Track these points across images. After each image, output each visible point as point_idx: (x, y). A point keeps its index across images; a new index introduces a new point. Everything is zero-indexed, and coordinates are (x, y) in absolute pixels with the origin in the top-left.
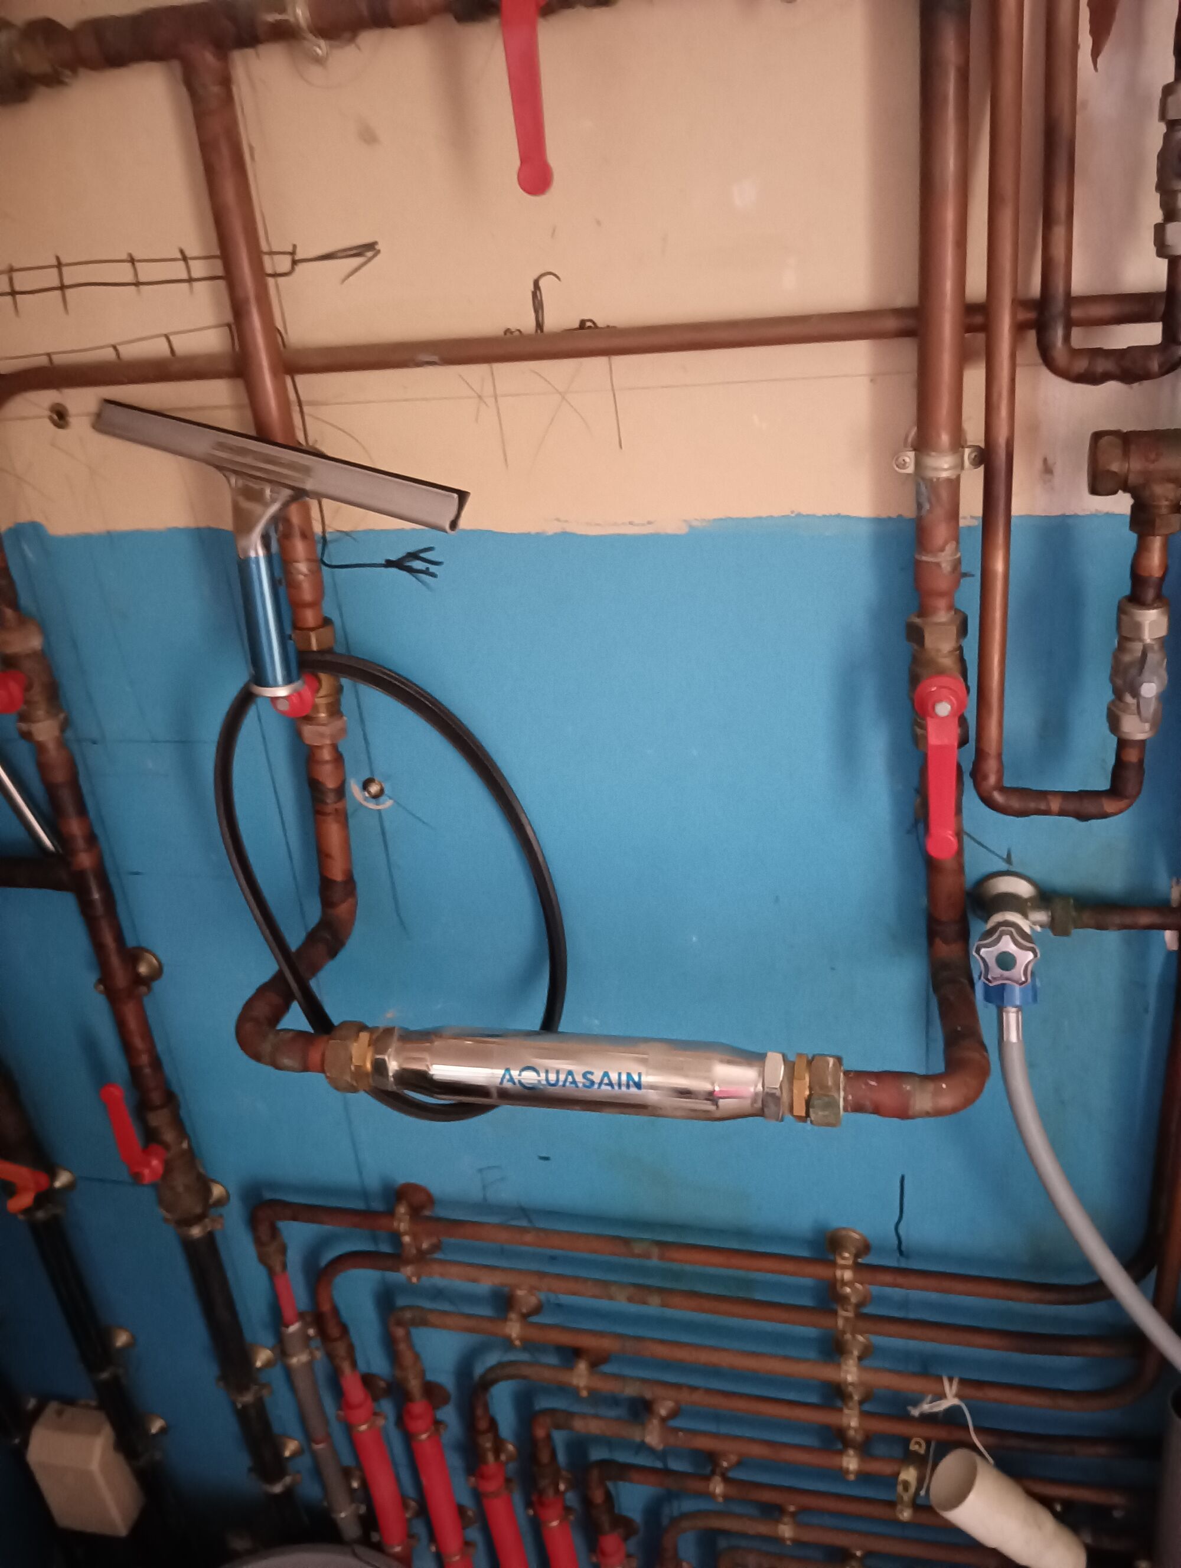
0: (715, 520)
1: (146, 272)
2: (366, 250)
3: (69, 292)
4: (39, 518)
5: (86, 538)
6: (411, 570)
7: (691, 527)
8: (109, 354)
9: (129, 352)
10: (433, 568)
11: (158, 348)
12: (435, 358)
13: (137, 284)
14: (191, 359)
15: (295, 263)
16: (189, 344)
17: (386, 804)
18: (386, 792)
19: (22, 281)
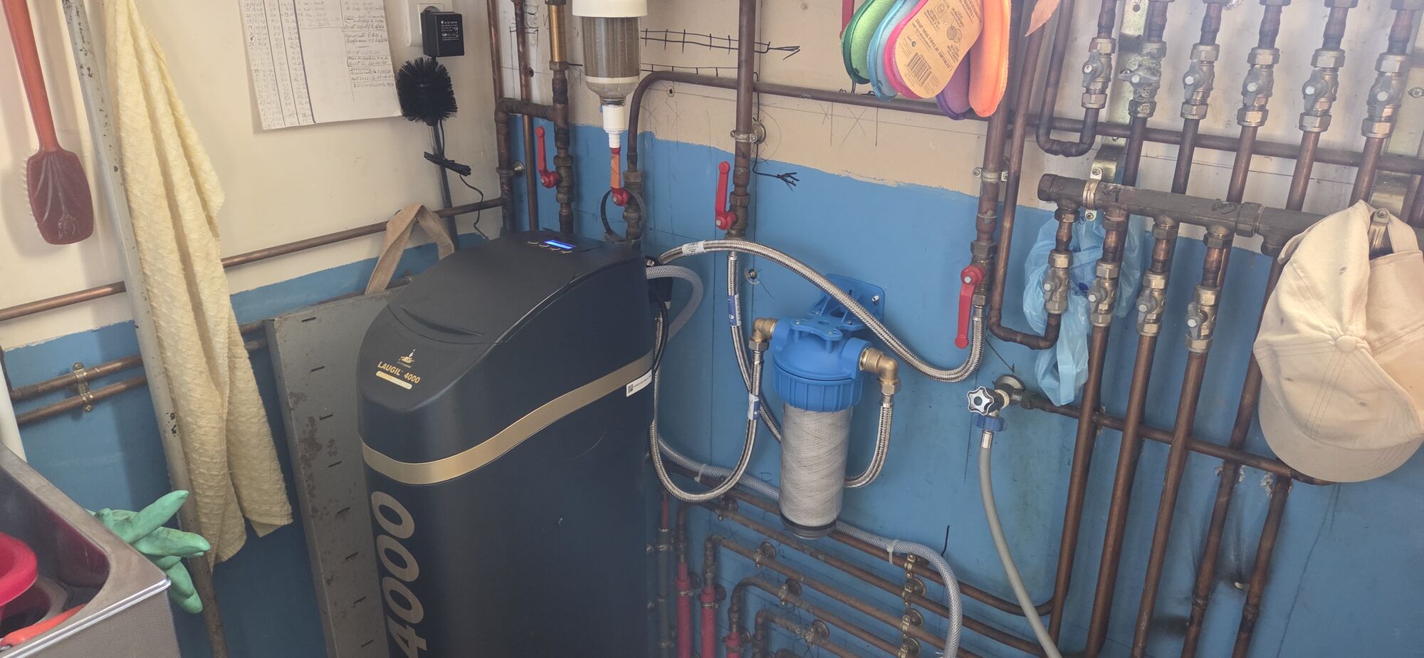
0: (909, 184)
1: (715, 42)
2: (795, 49)
3: (685, 44)
4: (653, 131)
5: (668, 142)
6: (786, 181)
7: (899, 185)
8: (694, 71)
9: (701, 72)
10: (795, 182)
11: (712, 73)
12: (809, 96)
13: (711, 46)
14: (722, 79)
15: (768, 49)
16: (723, 73)
17: (757, 283)
18: (758, 277)
19: (670, 37)
